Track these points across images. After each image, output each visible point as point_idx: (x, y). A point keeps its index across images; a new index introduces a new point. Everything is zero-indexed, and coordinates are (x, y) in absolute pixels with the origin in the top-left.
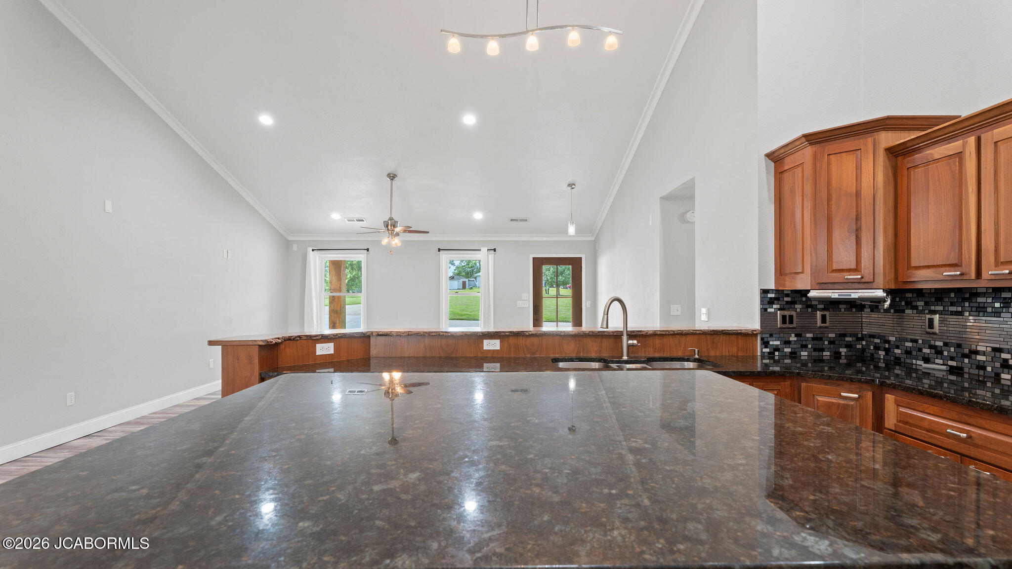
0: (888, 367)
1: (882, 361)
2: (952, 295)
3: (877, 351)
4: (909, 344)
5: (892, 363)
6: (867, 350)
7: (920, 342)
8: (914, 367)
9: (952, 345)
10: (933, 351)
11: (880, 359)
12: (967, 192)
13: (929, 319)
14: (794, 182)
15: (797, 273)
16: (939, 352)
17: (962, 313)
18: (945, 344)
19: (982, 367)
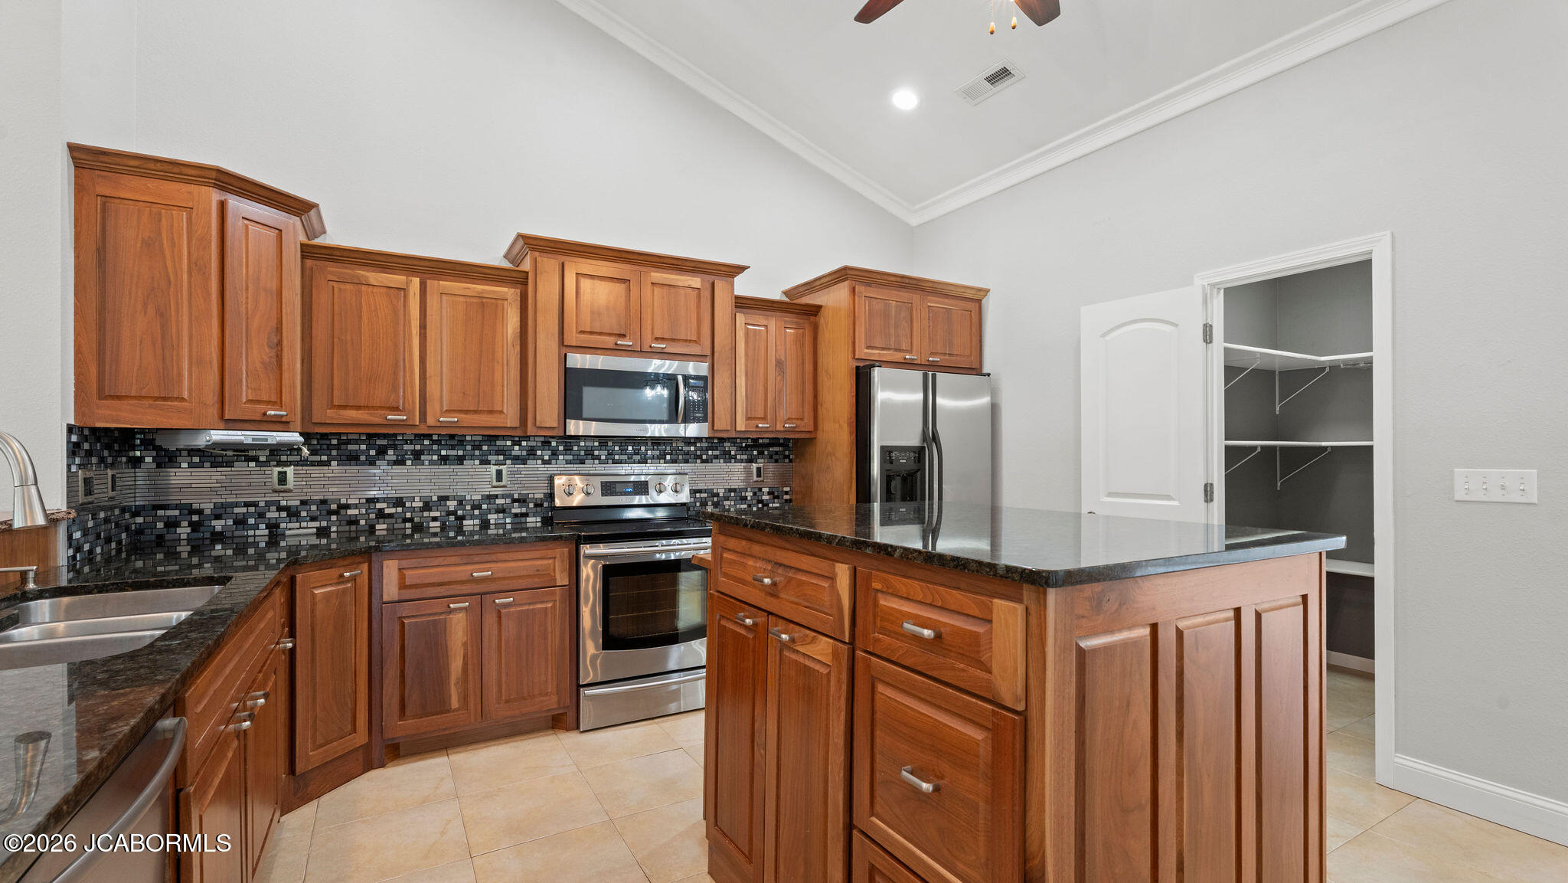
0: (196, 549)
1: (184, 543)
2: (320, 441)
3: (173, 529)
4: (240, 510)
5: (207, 542)
6: (148, 532)
7: (262, 504)
8: (251, 540)
9: (313, 502)
10: (284, 514)
11: (180, 540)
12: (410, 333)
13: (280, 473)
14: (160, 234)
15: (165, 399)
16: (293, 513)
17: (327, 464)
18: (303, 503)
19: (353, 522)
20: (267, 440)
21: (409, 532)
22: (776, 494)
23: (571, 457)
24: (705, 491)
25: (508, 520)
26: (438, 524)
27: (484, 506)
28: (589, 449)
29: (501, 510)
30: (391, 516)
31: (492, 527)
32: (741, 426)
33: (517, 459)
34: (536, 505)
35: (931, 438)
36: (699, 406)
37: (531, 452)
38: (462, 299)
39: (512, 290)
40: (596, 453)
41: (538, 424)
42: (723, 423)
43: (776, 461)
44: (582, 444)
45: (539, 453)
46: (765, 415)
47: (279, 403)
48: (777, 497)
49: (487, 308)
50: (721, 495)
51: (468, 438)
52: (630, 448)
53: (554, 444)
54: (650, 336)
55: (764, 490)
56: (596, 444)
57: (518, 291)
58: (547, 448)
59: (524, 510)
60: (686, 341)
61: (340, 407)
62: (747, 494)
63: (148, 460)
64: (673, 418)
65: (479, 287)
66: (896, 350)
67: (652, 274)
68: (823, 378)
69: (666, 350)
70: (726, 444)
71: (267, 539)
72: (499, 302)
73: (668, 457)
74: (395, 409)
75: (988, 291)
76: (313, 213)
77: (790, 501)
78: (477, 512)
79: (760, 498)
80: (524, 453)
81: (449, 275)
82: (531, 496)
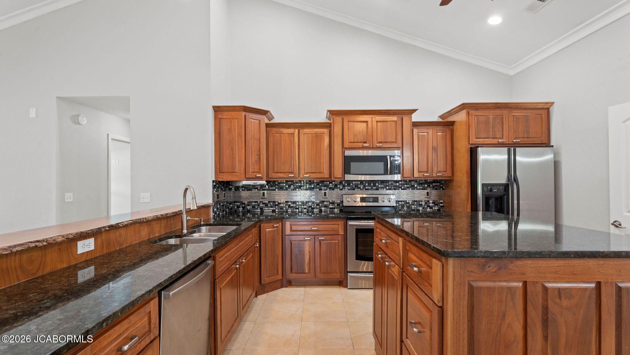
0: (244, 214)
1: (241, 212)
2: (272, 183)
3: (238, 208)
4: (254, 204)
5: (246, 213)
6: (233, 209)
7: (259, 202)
8: (256, 212)
9: (271, 202)
10: (264, 205)
11: (240, 212)
12: (295, 147)
13: (263, 192)
14: (231, 126)
15: (233, 172)
16: (266, 205)
17: (274, 190)
18: (269, 202)
19: (282, 208)
20: (257, 183)
21: (297, 212)
22: (436, 203)
23: (350, 188)
24: (403, 201)
25: (328, 210)
26: (306, 210)
27: (320, 205)
28: (357, 184)
29: (326, 206)
30: (292, 207)
31: (323, 212)
32: (416, 175)
33: (331, 188)
34: (338, 205)
35: (513, 179)
36: (397, 167)
37: (336, 186)
38: (311, 135)
39: (326, 130)
40: (359, 186)
41: (335, 177)
42: (407, 174)
43: (436, 189)
44: (354, 183)
45: (338, 186)
46: (428, 169)
47: (259, 173)
48: (437, 205)
49: (318, 137)
50: (410, 203)
51: (315, 181)
52: (372, 184)
53: (344, 183)
54: (376, 142)
55: (430, 201)
56: (359, 183)
57: (328, 130)
58: (341, 184)
59: (333, 207)
60: (391, 142)
61: (277, 173)
62: (422, 203)
63: (233, 189)
64: (386, 173)
65: (316, 130)
66: (493, 138)
67: (377, 118)
68: (455, 152)
69: (383, 147)
70: (412, 182)
71: (260, 213)
72: (322, 134)
73: (387, 188)
74: (291, 173)
75: (553, 103)
76: (268, 113)
77: (443, 206)
78: (318, 207)
79: (428, 205)
80: (333, 186)
81: (306, 127)
82: (336, 202)
